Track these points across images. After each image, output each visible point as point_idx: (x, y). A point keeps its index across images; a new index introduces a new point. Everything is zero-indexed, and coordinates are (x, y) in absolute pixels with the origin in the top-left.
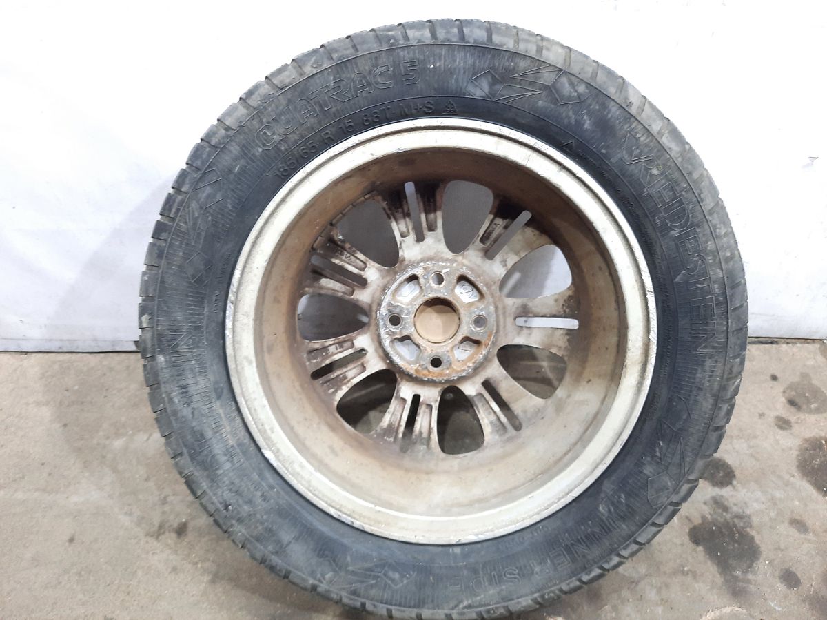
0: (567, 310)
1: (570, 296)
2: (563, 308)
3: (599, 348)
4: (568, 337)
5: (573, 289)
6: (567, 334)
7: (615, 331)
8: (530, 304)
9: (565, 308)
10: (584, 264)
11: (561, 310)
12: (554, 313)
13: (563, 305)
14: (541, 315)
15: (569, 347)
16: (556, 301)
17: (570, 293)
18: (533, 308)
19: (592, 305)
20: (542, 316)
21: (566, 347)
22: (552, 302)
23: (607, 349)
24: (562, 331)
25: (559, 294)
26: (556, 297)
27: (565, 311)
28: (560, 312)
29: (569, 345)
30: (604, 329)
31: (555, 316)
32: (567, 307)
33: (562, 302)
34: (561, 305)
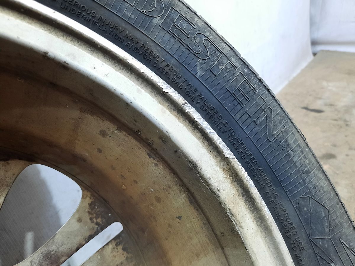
0: (99, 220)
1: (90, 205)
2: (93, 222)
3: (169, 225)
4: (120, 247)
5: (89, 194)
6: (117, 244)
7: (175, 189)
8: (54, 248)
9: (95, 221)
10: (81, 149)
11: (93, 225)
12: (88, 234)
13: (91, 219)
14: (74, 249)
15: (130, 255)
16: (80, 220)
17: (88, 200)
18: (61, 249)
19: (124, 187)
20: (78, 249)
21: (127, 258)
22: (76, 226)
23: (180, 218)
24: (110, 246)
25: (78, 211)
26: (77, 216)
27: (97, 224)
28: (93, 229)
29: (128, 253)
30: (158, 200)
31: (91, 237)
32: (97, 218)
33: (86, 217)
34: (89, 221)
